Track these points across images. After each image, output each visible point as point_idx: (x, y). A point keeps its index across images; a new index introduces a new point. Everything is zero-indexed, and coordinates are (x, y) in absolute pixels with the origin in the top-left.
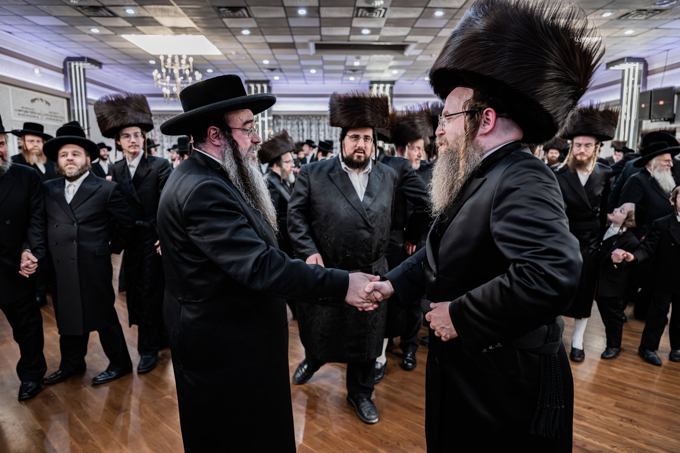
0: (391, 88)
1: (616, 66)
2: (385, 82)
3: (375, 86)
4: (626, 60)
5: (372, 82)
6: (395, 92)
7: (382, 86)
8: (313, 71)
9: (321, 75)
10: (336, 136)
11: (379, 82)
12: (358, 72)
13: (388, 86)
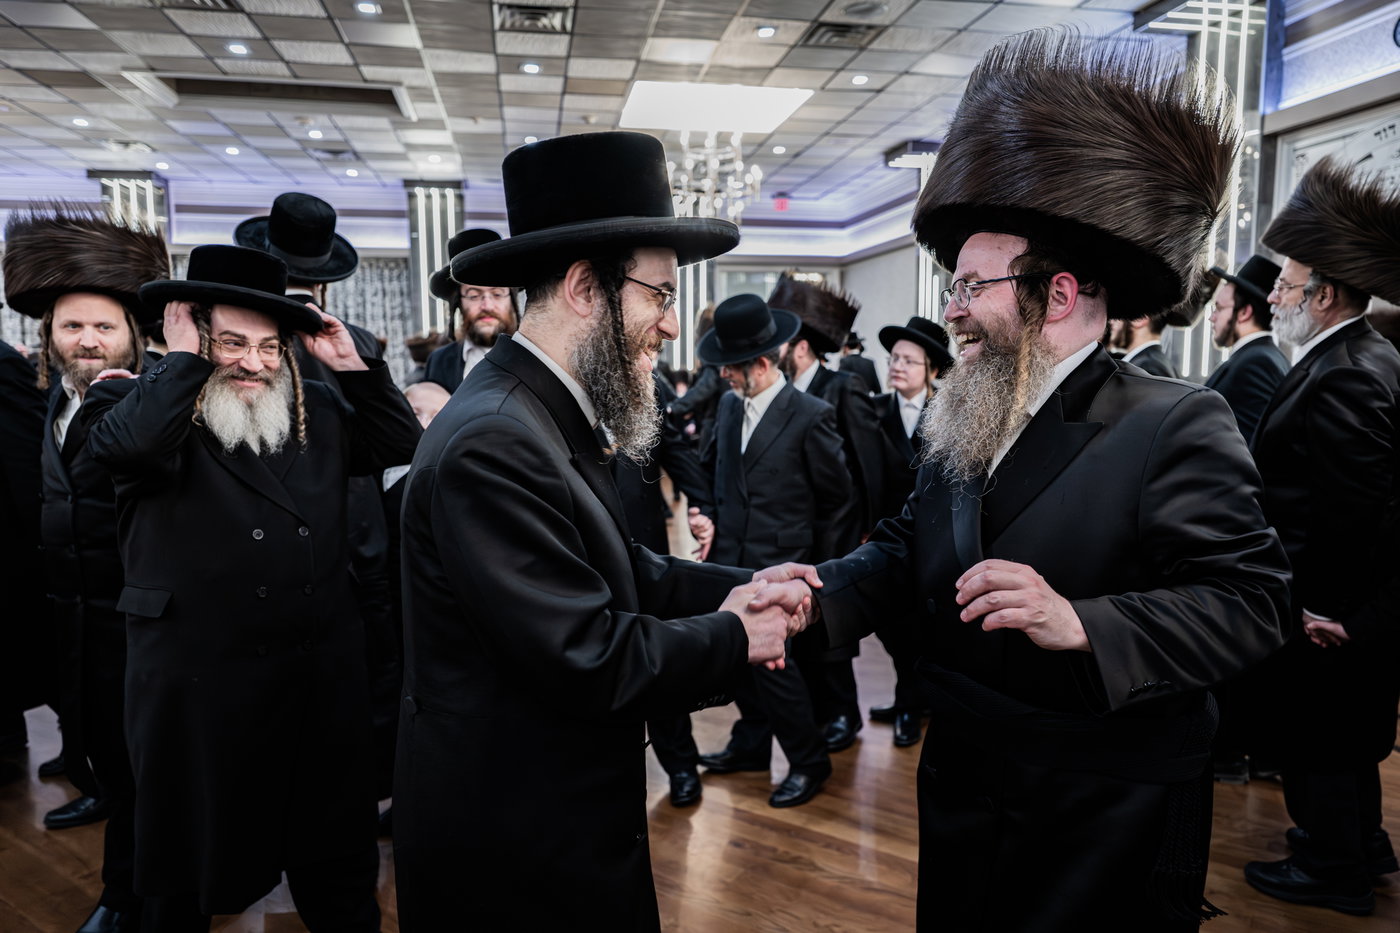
0: (460, 198)
1: (897, 159)
2: (442, 184)
3: (420, 191)
4: (910, 146)
5: (409, 183)
6: (469, 207)
7: (435, 192)
8: (232, 151)
9: (262, 160)
10: (336, 307)
11: (427, 184)
12: (341, 156)
13: (450, 193)
